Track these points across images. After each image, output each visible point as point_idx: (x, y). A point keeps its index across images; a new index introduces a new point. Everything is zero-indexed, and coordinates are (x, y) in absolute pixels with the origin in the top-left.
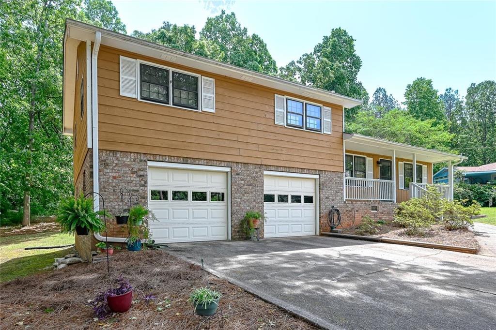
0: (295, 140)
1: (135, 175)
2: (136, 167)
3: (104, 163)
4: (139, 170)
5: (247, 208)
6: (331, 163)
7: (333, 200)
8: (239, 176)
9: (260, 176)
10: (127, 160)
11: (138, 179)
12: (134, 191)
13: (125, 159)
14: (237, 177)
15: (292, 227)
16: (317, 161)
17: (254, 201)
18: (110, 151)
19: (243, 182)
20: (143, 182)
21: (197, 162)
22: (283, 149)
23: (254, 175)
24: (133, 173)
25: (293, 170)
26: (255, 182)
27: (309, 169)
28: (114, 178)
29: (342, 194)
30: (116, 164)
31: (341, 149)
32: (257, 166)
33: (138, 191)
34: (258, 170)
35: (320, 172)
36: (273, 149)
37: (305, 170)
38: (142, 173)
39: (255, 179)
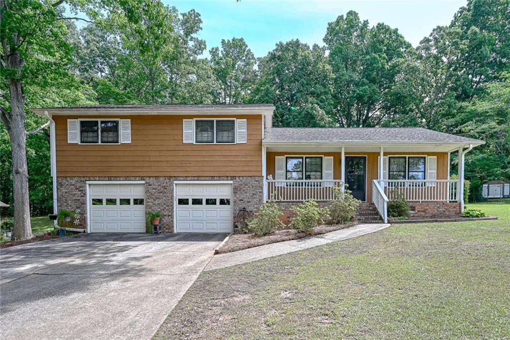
0: (204, 153)
1: (78, 191)
2: (78, 185)
3: (60, 185)
4: (80, 187)
5: (158, 210)
6: (247, 169)
7: (248, 202)
8: (151, 186)
9: (170, 185)
10: (73, 182)
11: (80, 192)
12: (77, 200)
13: (72, 181)
14: (149, 187)
15: (193, 225)
16: (229, 169)
17: (165, 204)
18: (64, 177)
19: (154, 190)
20: (82, 194)
21: (118, 179)
22: (191, 162)
23: (164, 185)
24: (76, 189)
25: (202, 178)
26: (165, 190)
27: (220, 176)
28: (66, 192)
29: (262, 196)
30: (67, 184)
31: (258, 155)
32: (166, 178)
33: (79, 200)
34: (168, 181)
35: (233, 178)
36: (182, 163)
37: (216, 178)
38: (81, 189)
39: (165, 188)
